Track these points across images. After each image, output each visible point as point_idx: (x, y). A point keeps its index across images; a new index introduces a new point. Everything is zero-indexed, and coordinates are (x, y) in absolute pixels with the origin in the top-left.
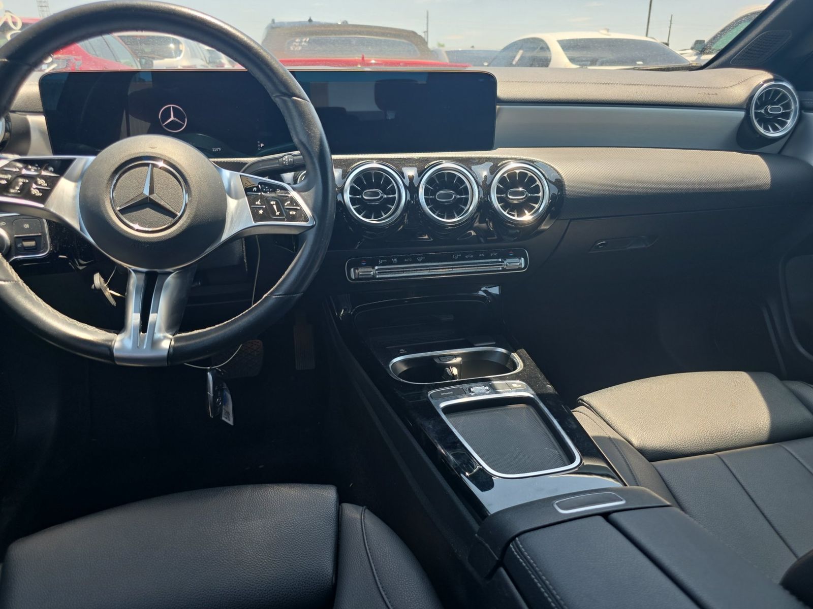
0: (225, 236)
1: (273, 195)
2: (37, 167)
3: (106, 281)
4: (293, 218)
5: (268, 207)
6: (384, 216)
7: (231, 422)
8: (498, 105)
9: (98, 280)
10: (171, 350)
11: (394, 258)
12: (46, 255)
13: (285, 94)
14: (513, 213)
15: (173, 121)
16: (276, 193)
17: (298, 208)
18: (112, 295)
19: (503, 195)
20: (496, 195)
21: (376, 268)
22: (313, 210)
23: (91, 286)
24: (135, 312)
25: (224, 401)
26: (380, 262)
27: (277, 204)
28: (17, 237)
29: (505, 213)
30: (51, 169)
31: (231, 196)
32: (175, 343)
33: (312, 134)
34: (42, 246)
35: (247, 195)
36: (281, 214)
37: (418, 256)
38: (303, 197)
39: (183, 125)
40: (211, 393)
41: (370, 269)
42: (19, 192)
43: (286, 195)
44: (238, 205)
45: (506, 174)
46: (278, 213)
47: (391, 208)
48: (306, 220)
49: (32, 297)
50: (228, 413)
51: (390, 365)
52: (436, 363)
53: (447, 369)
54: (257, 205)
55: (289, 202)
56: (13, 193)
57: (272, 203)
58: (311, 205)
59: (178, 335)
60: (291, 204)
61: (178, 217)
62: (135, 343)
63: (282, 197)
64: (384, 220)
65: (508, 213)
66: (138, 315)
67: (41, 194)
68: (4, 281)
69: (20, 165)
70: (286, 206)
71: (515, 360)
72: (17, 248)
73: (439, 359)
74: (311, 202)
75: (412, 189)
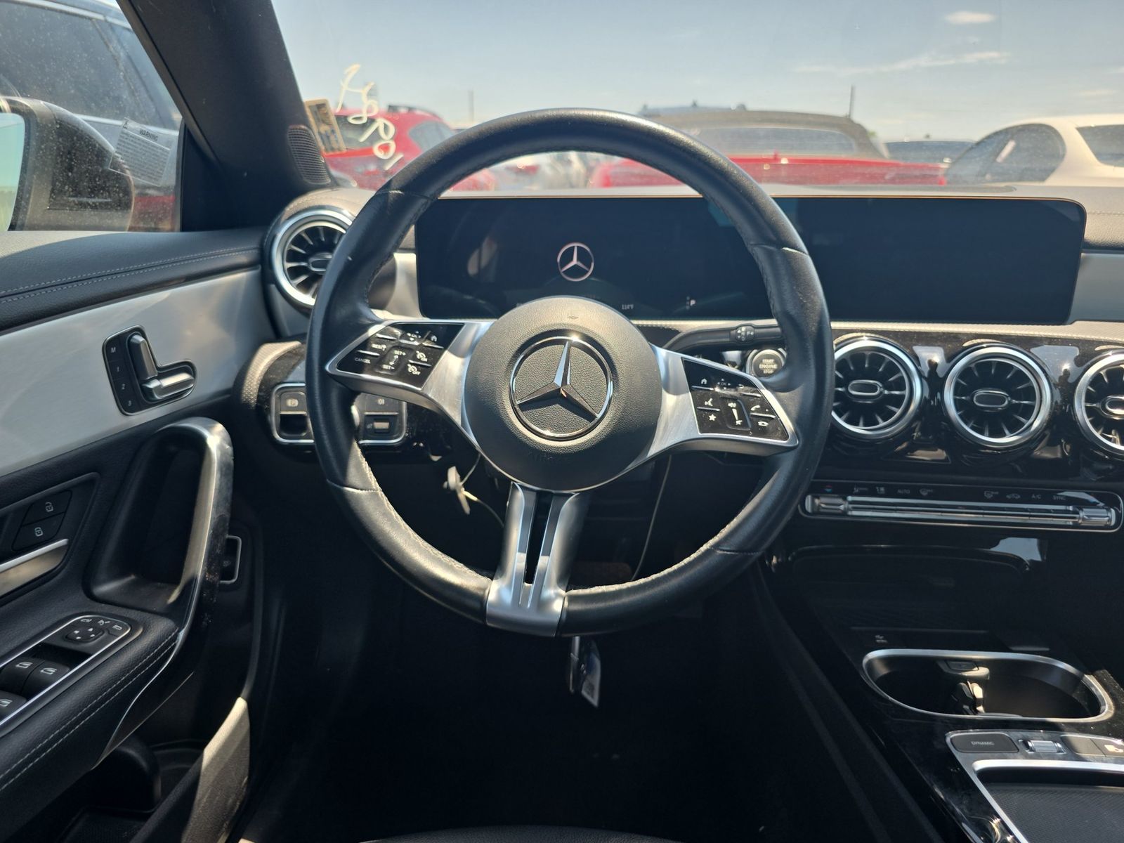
0: (655, 448)
1: (731, 392)
2: (418, 335)
3: (462, 479)
4: (763, 432)
5: (723, 411)
6: (882, 424)
7: (595, 701)
8: (1084, 252)
9: (453, 477)
10: (564, 616)
11: (880, 486)
12: (401, 441)
13: (770, 242)
14: (1110, 436)
15: (575, 265)
16: (736, 390)
17: (773, 417)
18: (467, 499)
19: (1094, 405)
20: (1083, 404)
21: (850, 498)
22: (798, 422)
23: (443, 483)
24: (521, 550)
25: (590, 668)
26: (856, 490)
27: (739, 408)
28: (368, 416)
29: (1098, 435)
30: (434, 338)
31: (668, 391)
32: (569, 604)
33: (809, 305)
34: (397, 429)
35: (691, 390)
36: (744, 424)
37: (920, 487)
38: (780, 400)
39: (587, 272)
40: (575, 656)
41: (840, 501)
42: (393, 368)
43: (754, 394)
44: (677, 404)
45: (1105, 371)
46: (738, 422)
47: (895, 413)
48: (784, 435)
49: (391, 514)
50: (591, 688)
51: (865, 661)
52: (941, 670)
53: (962, 684)
54: (708, 406)
55: (758, 407)
56: (386, 370)
57: (731, 405)
58: (794, 415)
59: (573, 592)
60: (762, 410)
61: (596, 420)
62: (516, 597)
63: (747, 398)
64: (884, 429)
65: (1102, 435)
66: (524, 556)
67: (419, 373)
68: (361, 490)
69: (398, 332)
70: (753, 412)
71: (1093, 689)
72: (366, 429)
73: (947, 664)
74: (794, 409)
75: (934, 380)
